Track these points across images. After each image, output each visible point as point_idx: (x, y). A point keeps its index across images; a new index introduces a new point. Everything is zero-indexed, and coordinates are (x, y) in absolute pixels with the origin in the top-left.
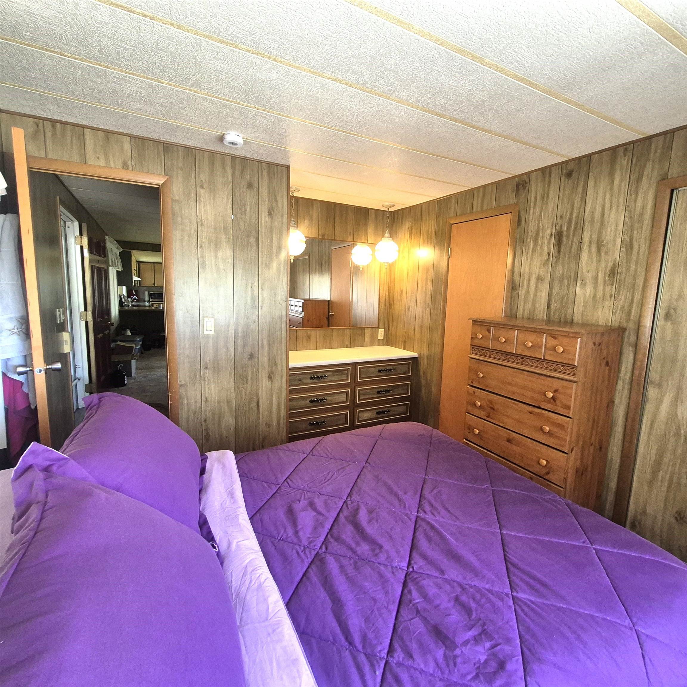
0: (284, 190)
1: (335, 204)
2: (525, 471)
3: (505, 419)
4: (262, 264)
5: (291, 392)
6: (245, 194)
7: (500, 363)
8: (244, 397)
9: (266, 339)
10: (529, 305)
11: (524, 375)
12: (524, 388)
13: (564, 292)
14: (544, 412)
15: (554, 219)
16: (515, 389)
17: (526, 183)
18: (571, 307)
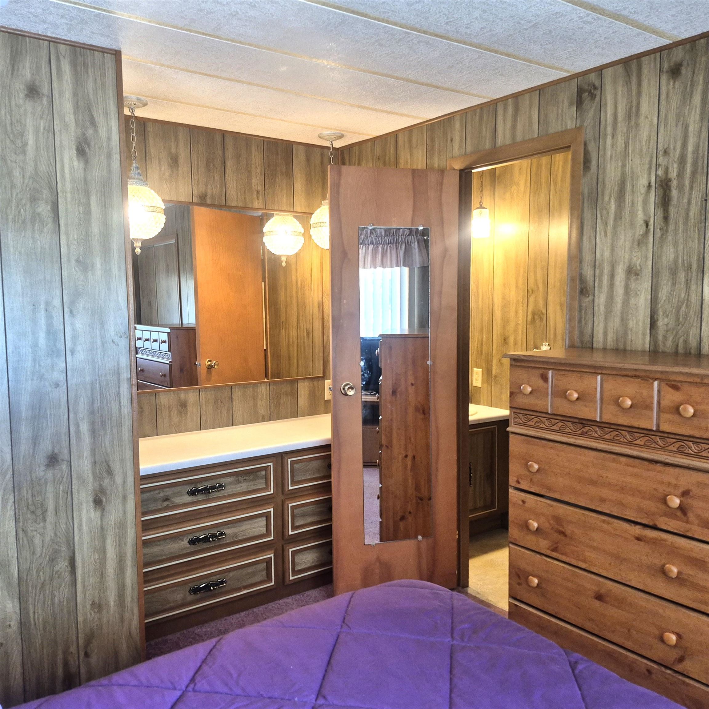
0: (112, 102)
1: (224, 133)
2: (635, 657)
3: (590, 554)
4: (69, 260)
5: (147, 526)
6: (22, 110)
7: (572, 441)
8: (38, 551)
9: (86, 420)
10: (615, 323)
11: (620, 462)
12: (623, 489)
13: (680, 295)
14: (664, 536)
15: (652, 157)
16: (605, 493)
17: (595, 88)
18: (696, 323)
